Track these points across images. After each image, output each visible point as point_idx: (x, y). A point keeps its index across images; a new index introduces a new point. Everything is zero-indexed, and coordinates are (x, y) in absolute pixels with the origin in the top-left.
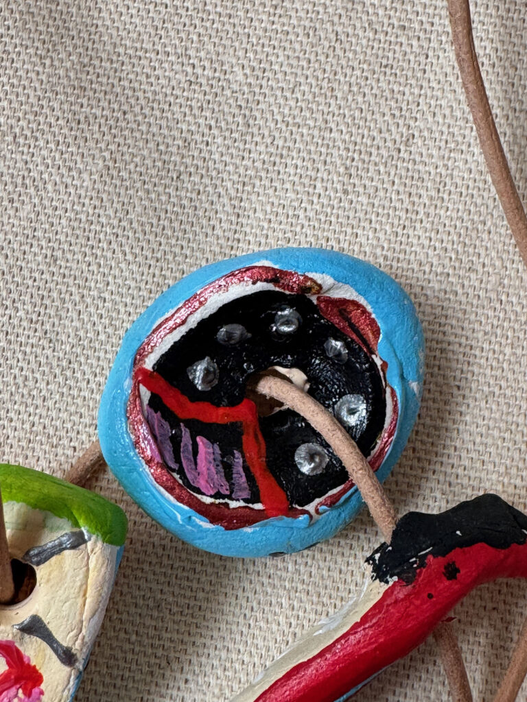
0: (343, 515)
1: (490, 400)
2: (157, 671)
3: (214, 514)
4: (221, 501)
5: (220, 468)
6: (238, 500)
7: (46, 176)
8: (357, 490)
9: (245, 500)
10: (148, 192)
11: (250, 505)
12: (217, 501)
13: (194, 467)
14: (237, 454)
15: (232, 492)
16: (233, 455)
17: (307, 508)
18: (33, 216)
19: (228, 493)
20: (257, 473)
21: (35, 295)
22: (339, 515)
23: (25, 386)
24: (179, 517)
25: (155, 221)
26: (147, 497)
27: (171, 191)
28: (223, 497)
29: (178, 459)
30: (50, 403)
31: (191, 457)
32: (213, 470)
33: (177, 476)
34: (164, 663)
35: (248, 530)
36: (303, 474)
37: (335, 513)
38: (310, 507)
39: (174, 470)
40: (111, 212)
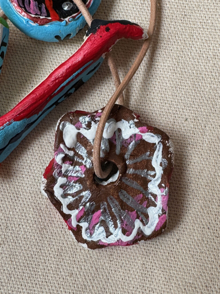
0: (78, 23)
2: (22, 84)
3: (35, 20)
4: (38, 16)
5: (38, 8)
6: (43, 16)
8: (82, 15)
9: (45, 16)
11: (47, 18)
12: (36, 16)
13: (29, 6)
14: (43, 4)
15: (41, 14)
16: (42, 5)
17: (65, 19)
19: (40, 14)
20: (49, 9)
22: (76, 23)
24: (24, 21)
28: (38, 15)
29: (24, 4)
31: (28, 4)
32: (35, 8)
33: (23, 9)
34: (25, 81)
35: (47, 26)
36: (65, 10)
37: (75, 22)
38: (67, 19)
39: (22, 7)
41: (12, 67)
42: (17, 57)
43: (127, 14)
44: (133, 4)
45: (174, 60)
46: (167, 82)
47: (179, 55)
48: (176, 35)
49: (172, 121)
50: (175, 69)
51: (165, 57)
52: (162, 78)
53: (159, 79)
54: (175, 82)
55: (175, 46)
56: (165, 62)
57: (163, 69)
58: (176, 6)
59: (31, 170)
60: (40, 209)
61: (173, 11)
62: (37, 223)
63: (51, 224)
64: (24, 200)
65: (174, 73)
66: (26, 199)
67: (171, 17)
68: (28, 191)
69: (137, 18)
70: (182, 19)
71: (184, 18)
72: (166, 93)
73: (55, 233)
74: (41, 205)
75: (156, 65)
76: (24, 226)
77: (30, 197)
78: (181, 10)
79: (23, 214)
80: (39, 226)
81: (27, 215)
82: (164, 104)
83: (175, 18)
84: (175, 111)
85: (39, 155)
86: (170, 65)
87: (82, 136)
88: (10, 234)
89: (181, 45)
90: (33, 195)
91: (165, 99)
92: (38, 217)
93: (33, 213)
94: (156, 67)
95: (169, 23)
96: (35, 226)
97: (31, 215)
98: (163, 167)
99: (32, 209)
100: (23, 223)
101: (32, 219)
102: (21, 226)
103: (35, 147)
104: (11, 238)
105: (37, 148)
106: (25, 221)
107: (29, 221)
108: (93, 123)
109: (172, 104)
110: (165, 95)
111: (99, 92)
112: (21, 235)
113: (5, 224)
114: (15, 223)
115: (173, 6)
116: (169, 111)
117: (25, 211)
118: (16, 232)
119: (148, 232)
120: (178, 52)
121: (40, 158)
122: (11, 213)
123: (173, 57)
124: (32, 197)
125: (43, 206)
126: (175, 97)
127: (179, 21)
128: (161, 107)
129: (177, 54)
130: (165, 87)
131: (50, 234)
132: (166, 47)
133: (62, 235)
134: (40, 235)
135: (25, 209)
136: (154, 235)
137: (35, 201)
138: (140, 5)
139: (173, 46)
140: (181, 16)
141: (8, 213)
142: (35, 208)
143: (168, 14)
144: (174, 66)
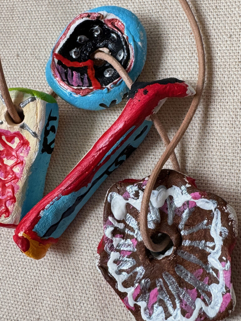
0: (120, 89)
1: (176, 50)
3: (77, 92)
4: (80, 87)
5: (80, 79)
6: (85, 87)
7: (32, 9)
9: (87, 87)
10: (62, 7)
11: (89, 88)
12: (78, 88)
13: (71, 79)
14: (85, 74)
15: (83, 84)
16: (84, 75)
17: (107, 86)
18: (29, 22)
19: (82, 85)
20: (91, 79)
21: (32, 46)
22: (119, 89)
23: (32, 74)
24: (68, 94)
25: (65, 16)
26: (59, 91)
27: (69, 5)
28: (80, 86)
29: (66, 78)
30: (39, 79)
31: (71, 77)
32: (78, 80)
33: (66, 82)
35: (89, 96)
36: (106, 77)
37: (117, 88)
38: (108, 86)
39: (65, 81)
40: (52, 16)
41: (66, 139)
42: (70, 128)
43: (176, 70)
44: (181, 58)
45: (231, 113)
46: (226, 138)
47: (236, 107)
48: (231, 86)
49: (235, 181)
50: (234, 123)
51: (220, 111)
52: (219, 135)
53: (216, 136)
54: (234, 138)
55: (231, 98)
56: (221, 116)
57: (220, 124)
58: (228, 54)
59: (89, 244)
60: (100, 286)
61: (225, 59)
62: (98, 301)
63: (112, 302)
64: (84, 276)
65: (232, 127)
66: (86, 275)
67: (224, 66)
68: (87, 266)
69: (186, 73)
70: (236, 66)
71: (238, 65)
72: (226, 151)
73: (117, 313)
74: (101, 282)
75: (211, 121)
76: (85, 305)
77: (89, 273)
78: (234, 57)
79: (84, 292)
80: (100, 304)
81: (87, 292)
82: (224, 164)
83: (228, 67)
84: (238, 170)
85: (96, 227)
86: (227, 119)
87: (132, 207)
88: (71, 313)
89: (237, 95)
90: (92, 271)
91: (225, 157)
92: (98, 294)
93: (93, 290)
94: (212, 122)
95: (222, 73)
96: (96, 304)
97: (91, 293)
98: (223, 237)
99: (92, 286)
100: (84, 301)
101: (93, 297)
102: (82, 304)
103: (92, 220)
104: (73, 317)
105: (93, 221)
106: (86, 299)
107: (90, 299)
108: (140, 191)
109: (233, 163)
110: (225, 153)
111: (153, 157)
112: (82, 315)
113: (66, 302)
114: (76, 300)
115: (224, 54)
116: (231, 171)
117: (85, 288)
118: (77, 310)
119: (211, 314)
120: (235, 104)
121: (98, 231)
122: (72, 290)
123: (230, 110)
124: (92, 273)
125: (103, 282)
126: (236, 155)
127: (233, 69)
128: (222, 167)
129: (234, 106)
130: (224, 145)
131: (111, 313)
132: (221, 100)
133: (124, 315)
134: (101, 315)
135: (85, 286)
136: (219, 317)
137: (95, 277)
138: (189, 58)
139: (229, 98)
140: (234, 63)
141: (68, 290)
142: (95, 284)
143: (220, 64)
144: (231, 120)
